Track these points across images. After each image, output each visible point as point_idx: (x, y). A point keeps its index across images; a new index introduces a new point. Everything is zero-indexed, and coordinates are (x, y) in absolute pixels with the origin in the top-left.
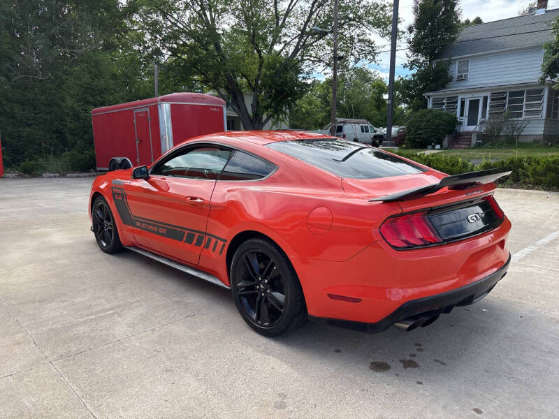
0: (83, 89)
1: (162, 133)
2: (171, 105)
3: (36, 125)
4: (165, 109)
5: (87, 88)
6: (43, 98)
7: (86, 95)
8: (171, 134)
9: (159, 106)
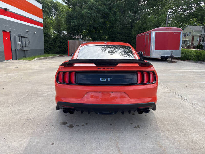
0: (138, 28)
1: (151, 43)
2: (156, 32)
3: (123, 40)
4: (153, 34)
5: (140, 28)
6: (127, 32)
7: (139, 30)
8: (154, 43)
9: (151, 33)
